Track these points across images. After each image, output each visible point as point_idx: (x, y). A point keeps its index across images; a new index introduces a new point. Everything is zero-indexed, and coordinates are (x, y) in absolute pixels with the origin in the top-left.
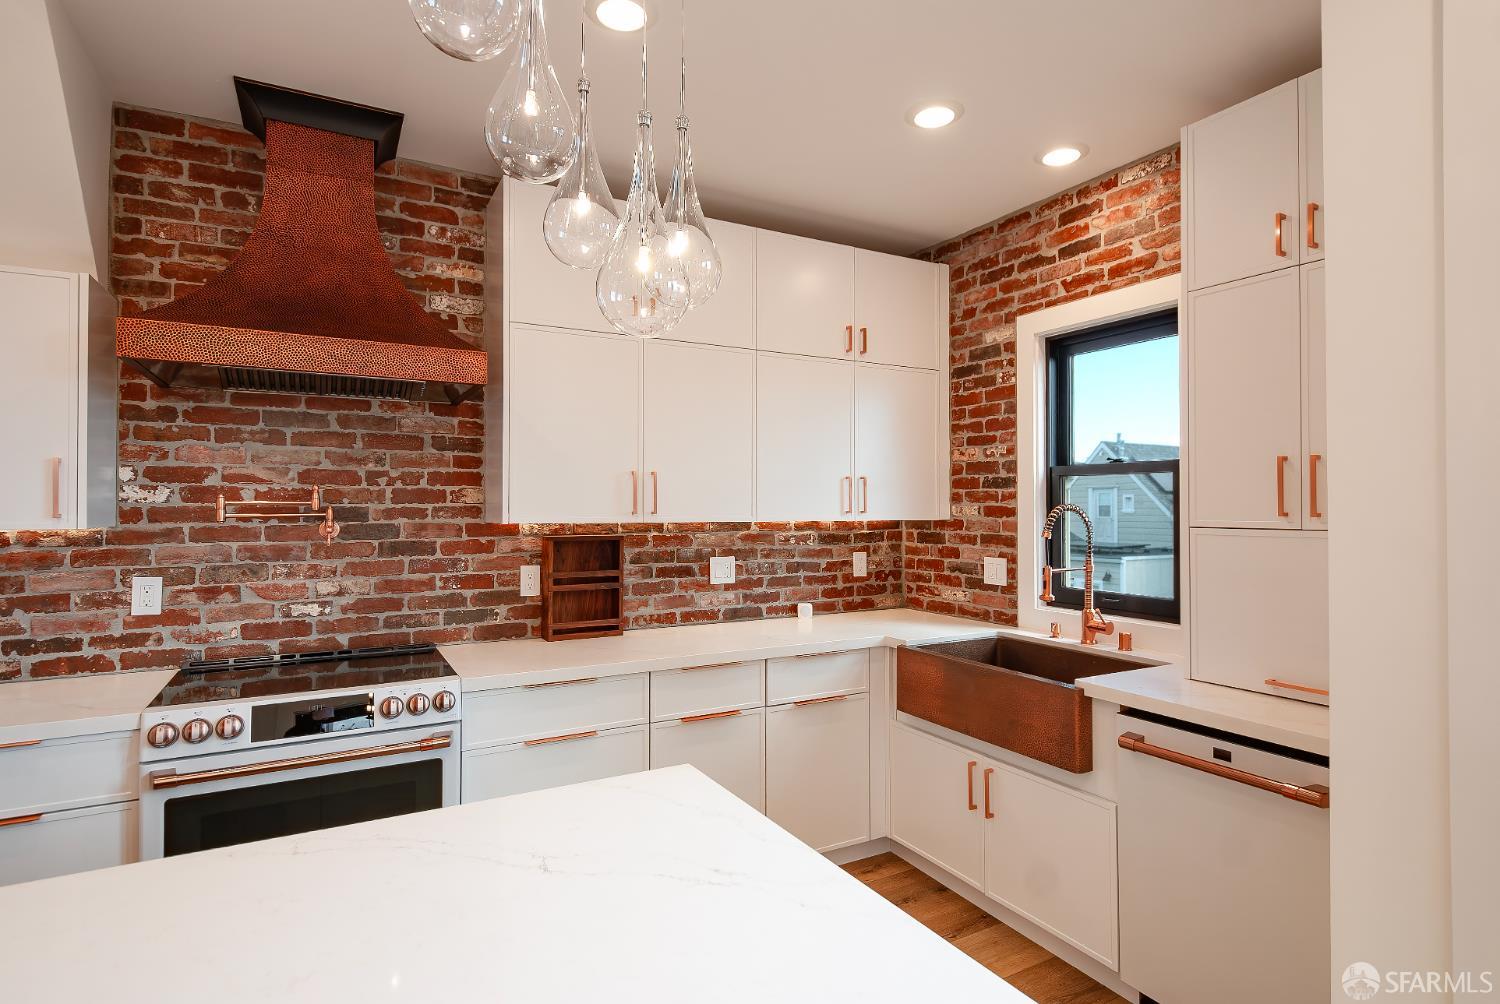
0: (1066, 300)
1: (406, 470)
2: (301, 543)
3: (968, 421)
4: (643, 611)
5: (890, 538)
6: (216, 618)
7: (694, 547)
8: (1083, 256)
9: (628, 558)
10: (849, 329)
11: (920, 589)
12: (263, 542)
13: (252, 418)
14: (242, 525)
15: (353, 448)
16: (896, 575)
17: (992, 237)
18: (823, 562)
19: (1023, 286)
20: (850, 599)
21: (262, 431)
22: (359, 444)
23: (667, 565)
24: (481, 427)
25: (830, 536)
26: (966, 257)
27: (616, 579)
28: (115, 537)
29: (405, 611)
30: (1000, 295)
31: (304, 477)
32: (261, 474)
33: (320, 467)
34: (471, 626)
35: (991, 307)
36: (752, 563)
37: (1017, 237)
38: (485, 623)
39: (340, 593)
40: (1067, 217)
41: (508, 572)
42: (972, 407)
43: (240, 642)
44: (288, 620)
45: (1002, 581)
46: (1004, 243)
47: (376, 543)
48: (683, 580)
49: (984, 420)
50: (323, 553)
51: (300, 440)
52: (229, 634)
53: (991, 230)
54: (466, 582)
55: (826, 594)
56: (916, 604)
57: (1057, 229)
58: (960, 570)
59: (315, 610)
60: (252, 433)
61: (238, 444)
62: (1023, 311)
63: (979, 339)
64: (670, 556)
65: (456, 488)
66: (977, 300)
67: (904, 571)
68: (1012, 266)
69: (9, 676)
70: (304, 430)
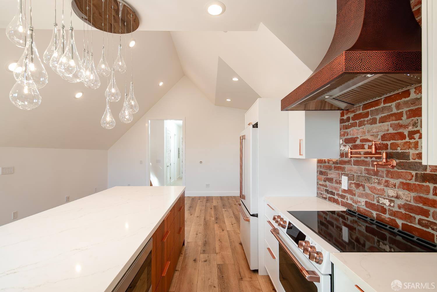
2: (382, 169)
6: (359, 196)
12: (370, 167)
13: (367, 115)
15: (402, 119)
21: (370, 119)
22: (405, 117)
28: (340, 162)
29: (431, 219)
31: (383, 138)
32: (370, 138)
33: (389, 132)
39: (397, 197)
43: (365, 207)
44: (378, 204)
47: (414, 173)
50: (390, 175)
51: (383, 120)
52: (362, 203)
59: (387, 202)
60: (367, 121)
61: (363, 126)
69: (325, 198)
70: (383, 115)
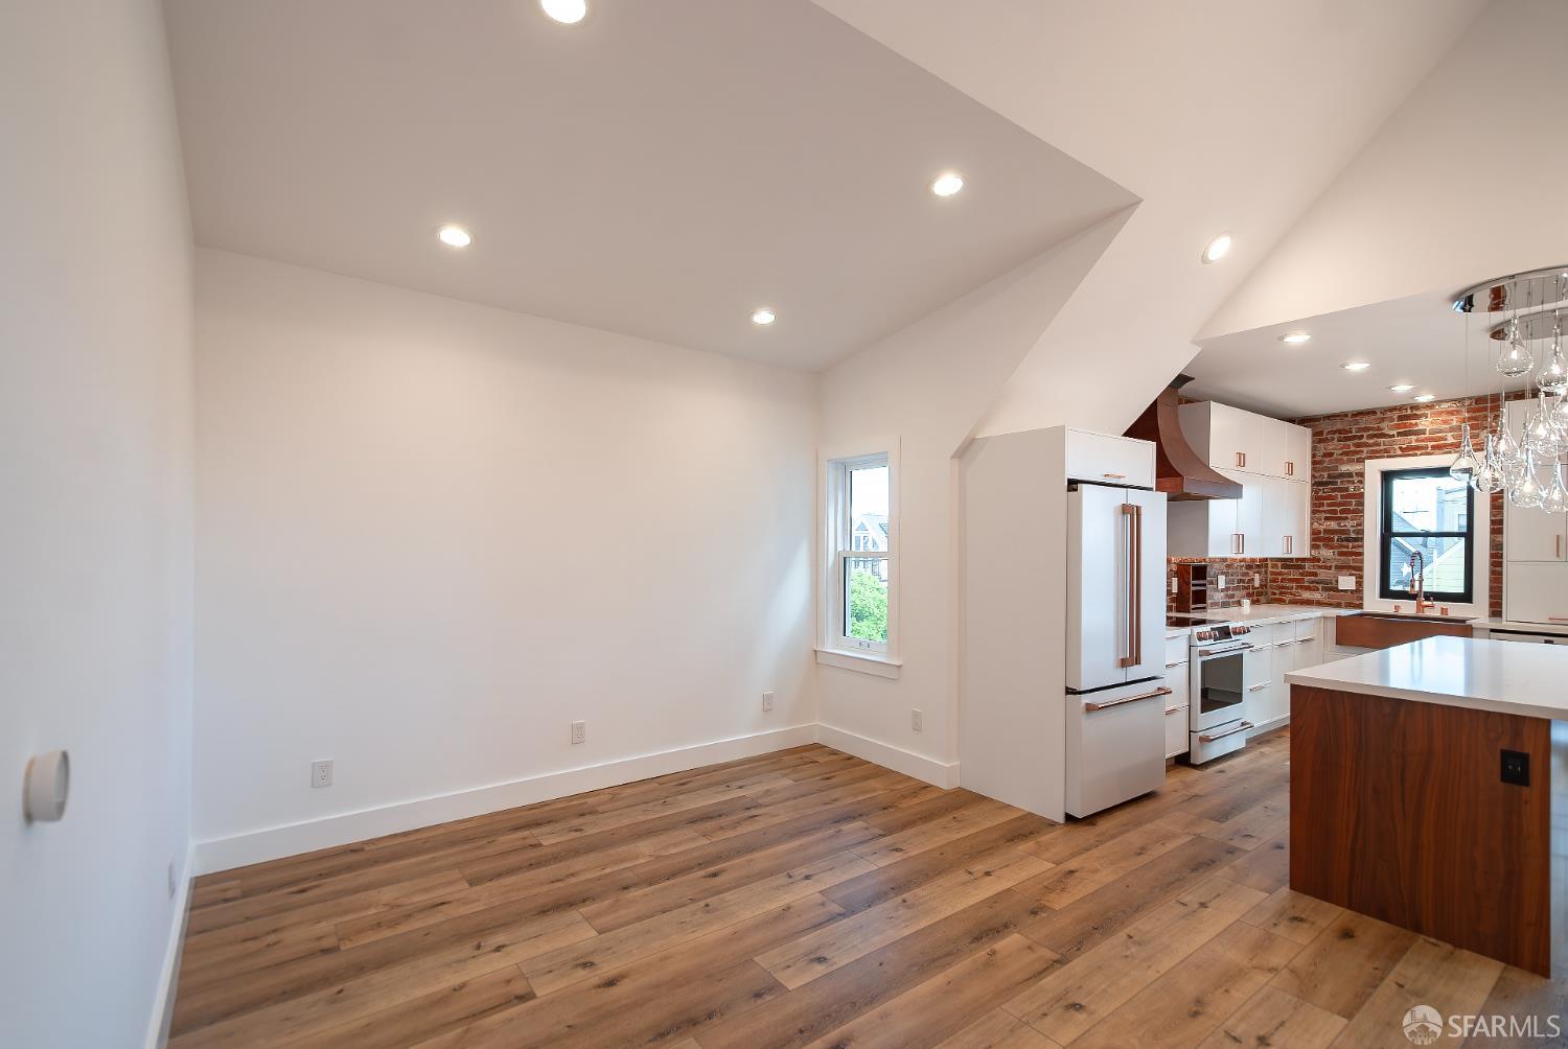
0: (1401, 456)
3: (1326, 508)
5: (1265, 567)
7: (1215, 570)
8: (1414, 437)
10: (1288, 463)
11: (1281, 593)
16: (1266, 586)
17: (1346, 419)
18: (1247, 579)
19: (1370, 446)
20: (1253, 598)
25: (1248, 565)
26: (1326, 427)
27: (1205, 585)
30: (1352, 449)
35: (1346, 454)
36: (1229, 578)
37: (1364, 422)
40: (1400, 418)
42: (1329, 501)
45: (1352, 588)
46: (1357, 423)
48: (1212, 586)
49: (1338, 509)
53: (1346, 415)
55: (1251, 594)
57: (1395, 422)
58: (1319, 583)
62: (1368, 457)
63: (1336, 468)
64: (1210, 575)
66: (1333, 449)
67: (1269, 584)
68: (1362, 435)
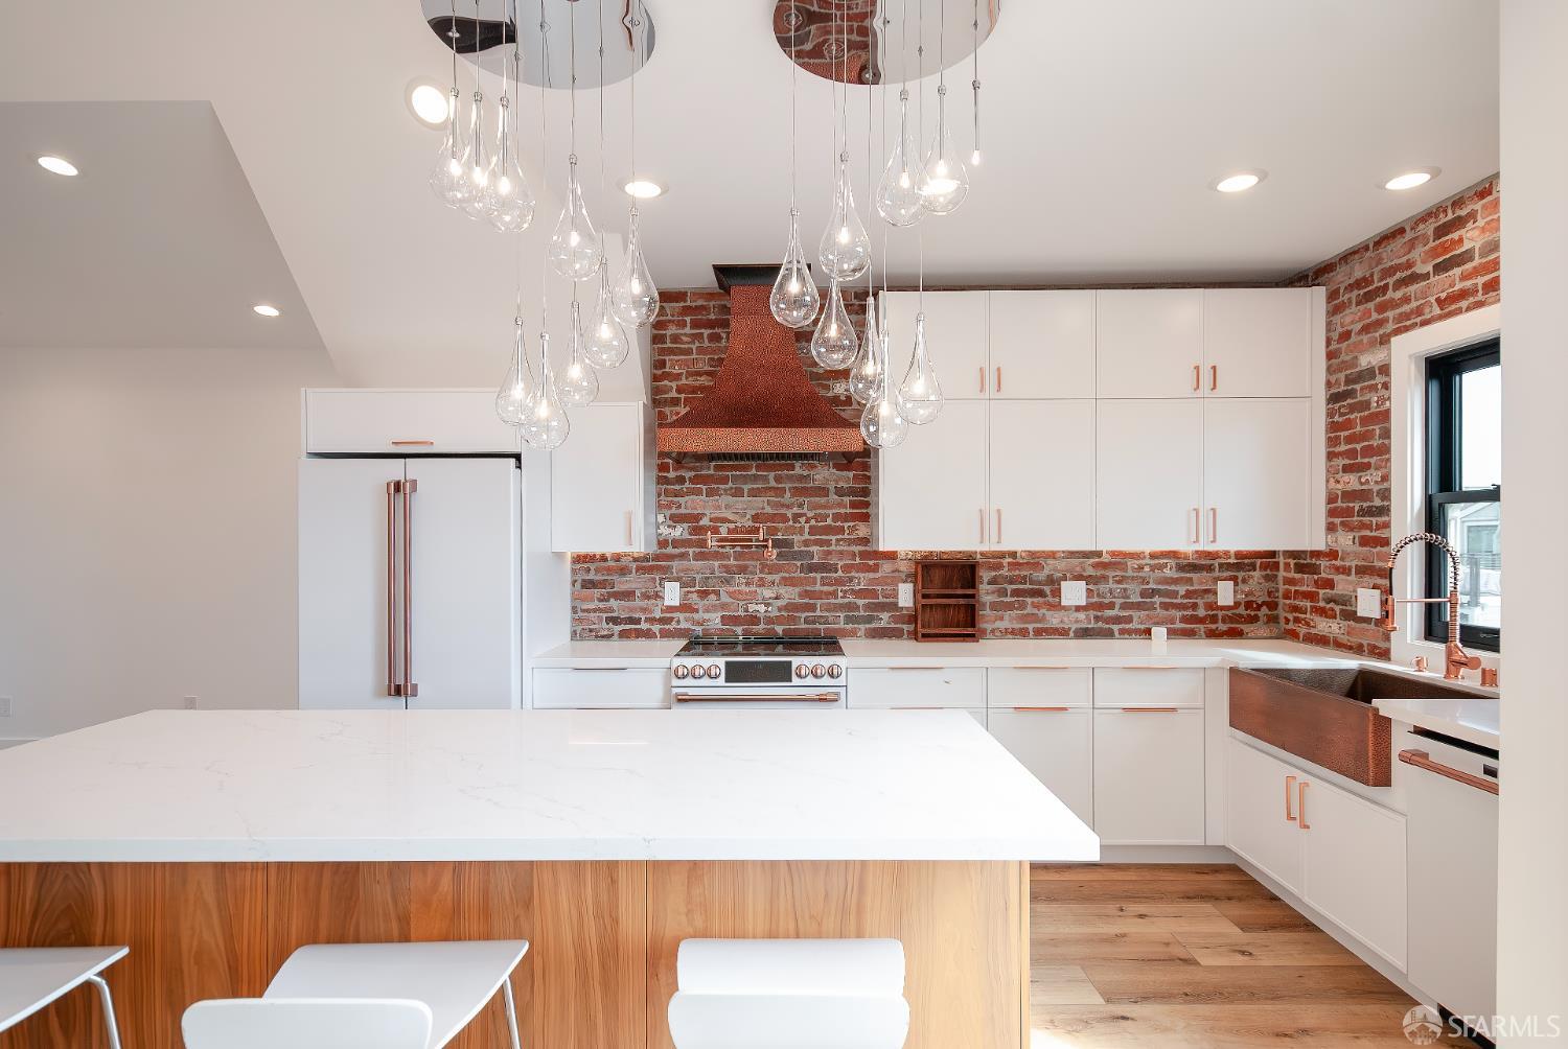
0: (1441, 318)
1: (818, 511)
2: (753, 563)
3: (1343, 448)
4: (998, 624)
5: (1264, 567)
6: (707, 611)
7: (1046, 572)
8: (1457, 271)
9: (986, 580)
10: (1197, 368)
11: (1297, 620)
12: (732, 562)
13: (725, 480)
14: (721, 550)
15: (784, 497)
16: (1273, 606)
17: (1368, 254)
18: (1182, 590)
19: (1398, 306)
20: (1213, 626)
21: (731, 488)
22: (788, 494)
23: (1021, 587)
24: (869, 478)
25: (1189, 565)
26: (1341, 277)
27: (973, 596)
28: (657, 558)
29: (818, 613)
30: (1375, 316)
31: (755, 518)
32: (731, 517)
33: (765, 511)
34: (862, 627)
35: (1366, 329)
36: (1103, 587)
37: (1393, 254)
38: (873, 625)
39: (776, 598)
40: (1442, 231)
41: (889, 588)
42: (1347, 433)
43: (720, 626)
44: (746, 614)
45: (1376, 614)
46: (1379, 261)
47: (799, 564)
48: (1036, 600)
49: (1358, 447)
50: (766, 570)
51: (754, 493)
52: (715, 620)
53: (1366, 248)
54: (859, 594)
55: (1184, 620)
56: (1293, 635)
57: (1432, 244)
58: (1335, 602)
60: (725, 490)
61: (718, 497)
62: (1397, 332)
63: (1354, 362)
64: (1023, 580)
65: (852, 524)
66: (1352, 322)
67: (1281, 601)
68: (1386, 285)
69: (609, 637)
70: (755, 486)
